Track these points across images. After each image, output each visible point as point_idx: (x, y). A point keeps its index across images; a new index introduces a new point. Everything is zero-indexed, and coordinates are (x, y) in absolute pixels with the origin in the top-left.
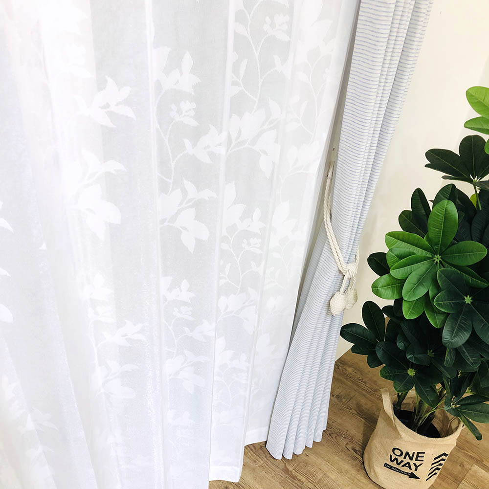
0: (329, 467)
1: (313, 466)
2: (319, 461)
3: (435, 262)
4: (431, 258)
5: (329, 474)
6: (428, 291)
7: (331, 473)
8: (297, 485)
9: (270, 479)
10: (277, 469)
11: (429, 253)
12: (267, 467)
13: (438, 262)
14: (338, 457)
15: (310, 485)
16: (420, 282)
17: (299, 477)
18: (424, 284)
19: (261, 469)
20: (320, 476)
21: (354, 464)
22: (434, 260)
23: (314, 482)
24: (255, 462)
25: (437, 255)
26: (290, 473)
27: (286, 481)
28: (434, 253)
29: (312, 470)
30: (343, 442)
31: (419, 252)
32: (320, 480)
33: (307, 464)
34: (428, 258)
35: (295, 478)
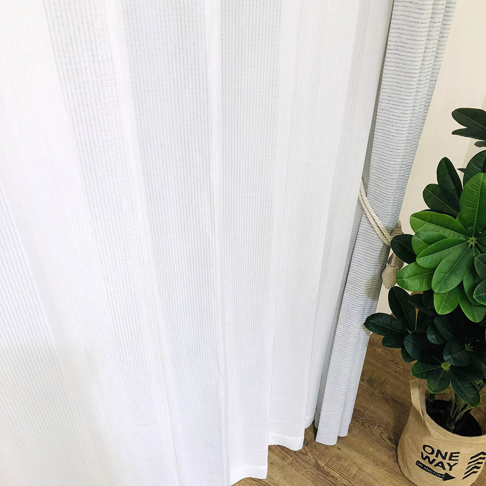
0: (364, 460)
1: (346, 460)
2: (354, 454)
3: (470, 244)
4: (465, 241)
5: (365, 468)
6: (462, 281)
7: (366, 467)
8: (331, 482)
9: (301, 478)
10: (308, 466)
11: (462, 235)
12: (296, 463)
13: (474, 245)
14: (373, 448)
15: (345, 482)
16: (452, 270)
17: (333, 473)
18: (457, 272)
19: (290, 467)
20: (354, 471)
21: (391, 455)
22: (468, 243)
23: (348, 478)
24: (284, 459)
25: (471, 237)
26: (322, 469)
27: (319, 479)
28: (468, 235)
29: (346, 464)
30: (377, 431)
31: (450, 235)
32: (355, 475)
33: (339, 458)
34: (462, 242)
35: (327, 474)
